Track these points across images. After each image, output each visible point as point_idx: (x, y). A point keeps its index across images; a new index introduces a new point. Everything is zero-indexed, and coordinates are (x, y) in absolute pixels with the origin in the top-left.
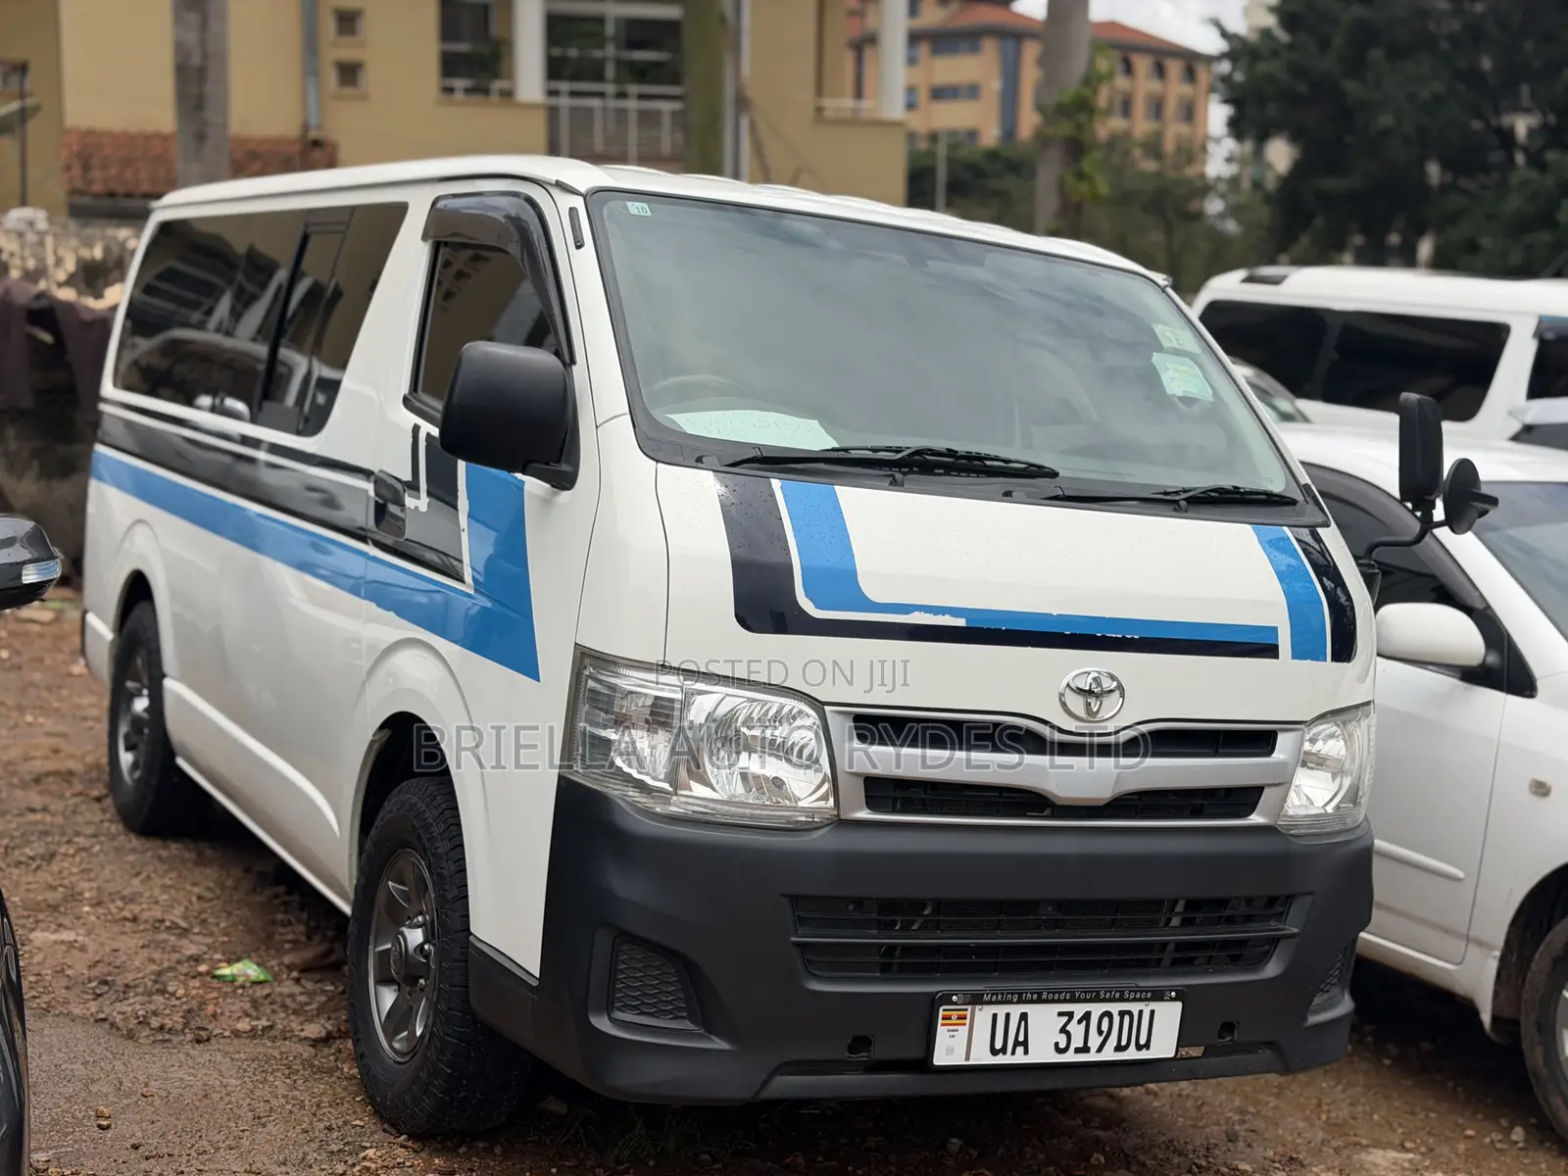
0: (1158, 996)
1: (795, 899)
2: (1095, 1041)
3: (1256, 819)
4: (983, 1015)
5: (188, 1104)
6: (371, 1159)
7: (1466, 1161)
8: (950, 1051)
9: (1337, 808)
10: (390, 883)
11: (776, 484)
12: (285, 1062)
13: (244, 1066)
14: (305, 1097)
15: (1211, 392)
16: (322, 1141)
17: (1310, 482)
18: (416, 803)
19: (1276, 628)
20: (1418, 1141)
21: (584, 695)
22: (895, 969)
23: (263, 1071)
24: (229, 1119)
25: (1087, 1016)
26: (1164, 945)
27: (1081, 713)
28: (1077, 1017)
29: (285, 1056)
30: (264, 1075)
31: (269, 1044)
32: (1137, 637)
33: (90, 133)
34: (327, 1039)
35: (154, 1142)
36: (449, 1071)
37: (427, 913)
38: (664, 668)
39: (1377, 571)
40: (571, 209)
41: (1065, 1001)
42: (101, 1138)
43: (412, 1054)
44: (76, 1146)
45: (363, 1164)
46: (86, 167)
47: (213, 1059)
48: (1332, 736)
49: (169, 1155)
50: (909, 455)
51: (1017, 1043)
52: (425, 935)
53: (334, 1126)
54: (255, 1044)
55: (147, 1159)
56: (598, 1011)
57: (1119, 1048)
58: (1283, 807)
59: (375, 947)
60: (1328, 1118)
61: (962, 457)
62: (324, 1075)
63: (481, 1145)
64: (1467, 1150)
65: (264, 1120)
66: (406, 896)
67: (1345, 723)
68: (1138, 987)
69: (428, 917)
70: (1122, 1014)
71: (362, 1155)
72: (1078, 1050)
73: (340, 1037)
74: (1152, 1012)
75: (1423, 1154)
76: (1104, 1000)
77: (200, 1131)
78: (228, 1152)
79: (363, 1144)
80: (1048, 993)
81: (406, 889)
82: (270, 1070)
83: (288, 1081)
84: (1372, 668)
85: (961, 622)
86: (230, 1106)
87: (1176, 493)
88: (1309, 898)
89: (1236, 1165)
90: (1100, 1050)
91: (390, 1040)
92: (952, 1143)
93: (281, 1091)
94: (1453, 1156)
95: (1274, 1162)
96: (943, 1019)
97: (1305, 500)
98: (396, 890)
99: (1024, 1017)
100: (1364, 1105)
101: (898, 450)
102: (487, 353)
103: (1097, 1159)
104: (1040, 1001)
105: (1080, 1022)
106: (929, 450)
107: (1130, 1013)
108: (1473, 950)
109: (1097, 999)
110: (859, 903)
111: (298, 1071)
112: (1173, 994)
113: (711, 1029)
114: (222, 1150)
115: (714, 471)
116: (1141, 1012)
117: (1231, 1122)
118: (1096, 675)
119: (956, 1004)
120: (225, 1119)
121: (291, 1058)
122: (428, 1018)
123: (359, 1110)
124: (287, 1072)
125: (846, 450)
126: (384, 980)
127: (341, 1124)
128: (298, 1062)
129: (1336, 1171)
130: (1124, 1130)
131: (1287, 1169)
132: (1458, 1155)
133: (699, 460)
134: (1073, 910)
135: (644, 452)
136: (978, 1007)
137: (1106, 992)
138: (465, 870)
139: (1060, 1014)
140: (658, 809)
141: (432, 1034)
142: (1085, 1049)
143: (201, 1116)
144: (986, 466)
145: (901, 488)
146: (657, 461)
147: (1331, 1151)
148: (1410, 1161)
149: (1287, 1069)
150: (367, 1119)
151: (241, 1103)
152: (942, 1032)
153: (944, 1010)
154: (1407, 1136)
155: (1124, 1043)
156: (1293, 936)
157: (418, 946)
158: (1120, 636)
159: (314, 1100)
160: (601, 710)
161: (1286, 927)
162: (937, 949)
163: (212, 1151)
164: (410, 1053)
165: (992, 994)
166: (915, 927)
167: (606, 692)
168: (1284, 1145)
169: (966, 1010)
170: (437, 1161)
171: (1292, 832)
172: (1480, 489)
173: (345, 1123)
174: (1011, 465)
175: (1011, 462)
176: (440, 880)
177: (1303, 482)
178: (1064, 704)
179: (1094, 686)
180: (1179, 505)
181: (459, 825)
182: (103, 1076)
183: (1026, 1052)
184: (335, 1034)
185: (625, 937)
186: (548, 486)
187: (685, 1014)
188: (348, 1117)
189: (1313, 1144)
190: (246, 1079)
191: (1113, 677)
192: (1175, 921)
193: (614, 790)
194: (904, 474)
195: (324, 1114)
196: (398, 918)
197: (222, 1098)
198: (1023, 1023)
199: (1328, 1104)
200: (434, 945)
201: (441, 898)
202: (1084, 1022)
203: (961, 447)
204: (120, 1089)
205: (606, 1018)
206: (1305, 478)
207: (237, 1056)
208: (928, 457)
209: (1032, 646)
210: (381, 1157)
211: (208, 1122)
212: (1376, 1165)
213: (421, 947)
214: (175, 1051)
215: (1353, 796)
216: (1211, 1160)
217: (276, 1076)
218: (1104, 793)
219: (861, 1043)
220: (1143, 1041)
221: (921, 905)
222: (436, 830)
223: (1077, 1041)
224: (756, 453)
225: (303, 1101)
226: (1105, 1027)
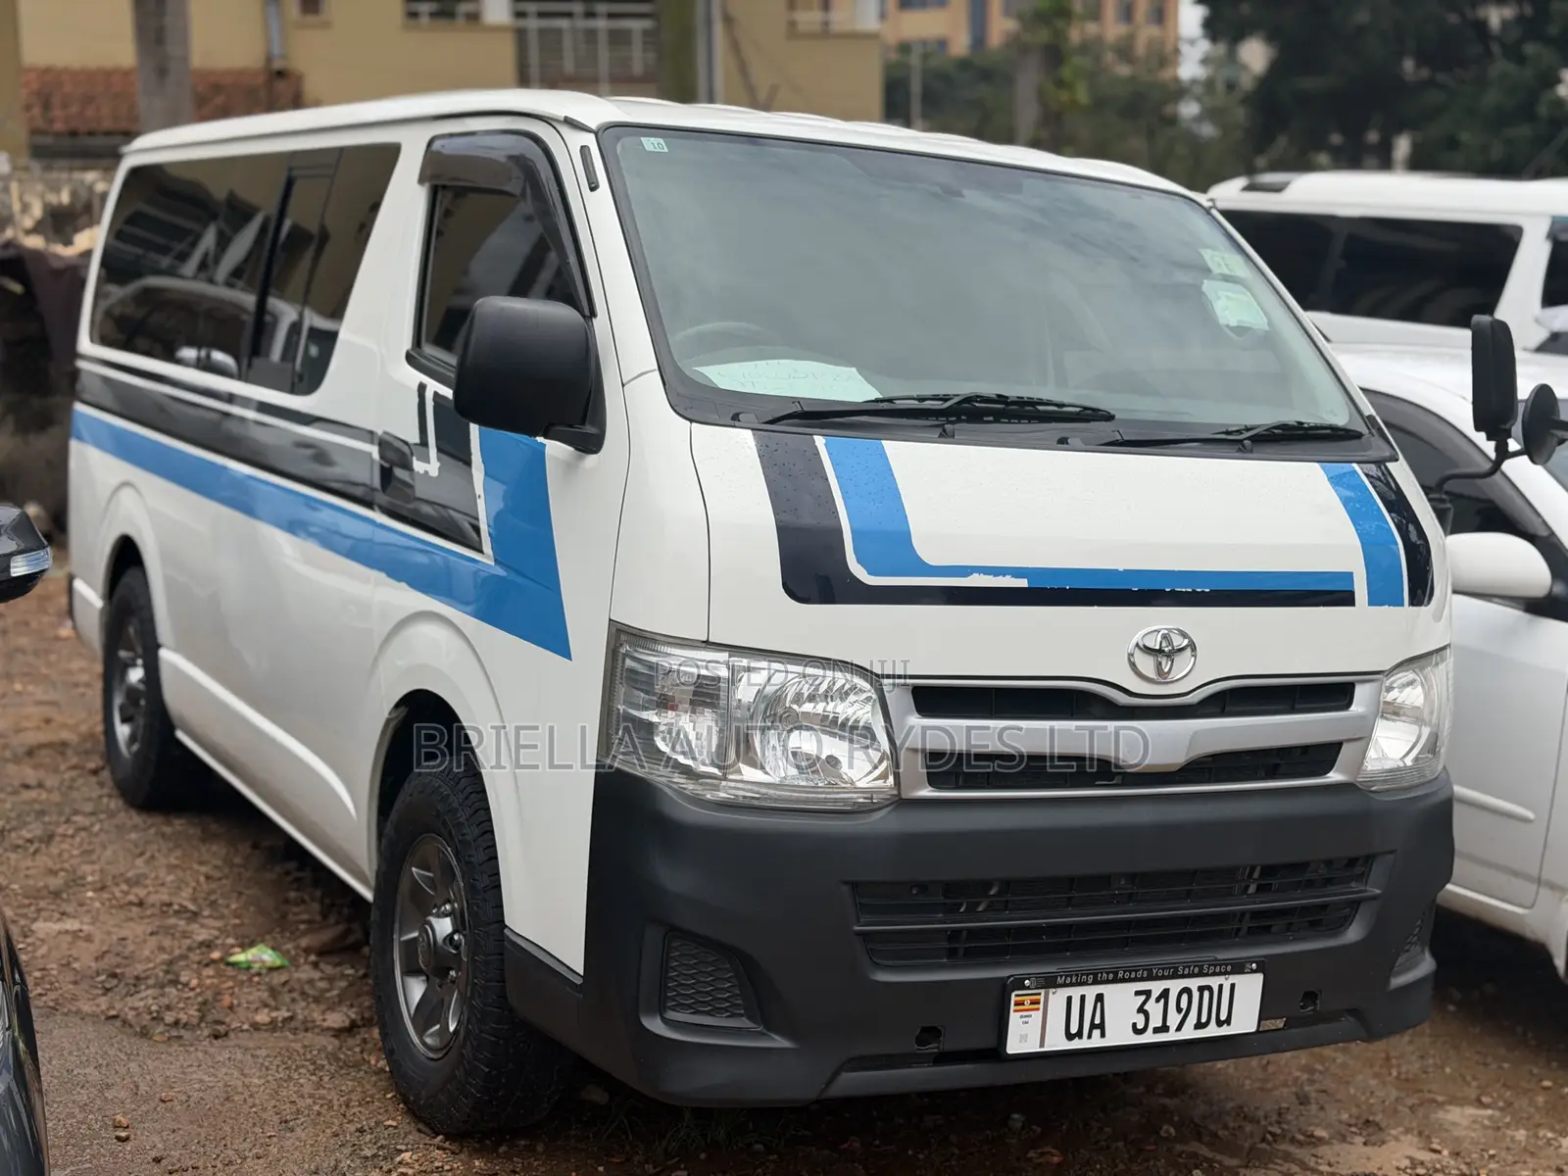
0: (1238, 968)
1: (855, 886)
2: (1174, 1019)
3: (1334, 776)
4: (1057, 998)
5: (210, 1108)
6: (407, 1164)
7: (1547, 1114)
8: (1024, 1038)
9: (1416, 759)
10: (414, 869)
11: (820, 441)
12: (309, 1056)
13: (267, 1064)
14: (333, 1095)
15: (1265, 320)
16: (354, 1145)
17: (1374, 413)
18: (440, 786)
19: (1351, 574)
20: (1495, 1095)
21: (622, 674)
22: (961, 952)
23: (286, 1068)
24: (254, 1124)
25: (1165, 994)
26: (1243, 913)
27: (1151, 673)
28: (1155, 994)
29: (309, 1049)
30: (288, 1072)
31: (291, 1037)
32: (1208, 590)
33: (47, 71)
34: (351, 1029)
35: (176, 1154)
36: (487, 1070)
37: (456, 901)
38: (708, 644)
39: (1449, 505)
40: (582, 147)
41: (1142, 979)
42: (121, 1151)
43: (444, 1052)
44: (95, 1161)
45: (400, 1170)
46: (46, 106)
47: (233, 1057)
48: (1411, 683)
49: (193, 1168)
50: (957, 403)
51: (1093, 1026)
52: (454, 924)
53: (366, 1128)
54: (275, 1037)
55: (170, 1173)
56: (651, 1012)
57: (1199, 1025)
58: (1362, 763)
59: (400, 936)
60: (1399, 1073)
61: (1013, 403)
62: (351, 1070)
63: (523, 1143)
64: (1546, 1102)
65: (291, 1123)
66: (432, 883)
67: (1422, 669)
68: (1216, 960)
69: (456, 905)
70: (1201, 989)
71: (398, 1159)
72: (1156, 1030)
73: (364, 1026)
74: (1233, 986)
75: (1501, 1109)
76: (1183, 976)
77: (224, 1138)
78: (256, 1161)
79: (399, 1147)
80: (1125, 972)
81: (431, 875)
82: (294, 1067)
83: (314, 1078)
84: (1447, 607)
85: (1023, 583)
86: (254, 1109)
87: (1239, 432)
88: (1391, 857)
89: (1313, 1132)
90: (1179, 1028)
91: (421, 1034)
92: (1014, 1119)
93: (307, 1089)
94: (1532, 1110)
95: (1350, 1126)
96: (1016, 1005)
97: (1370, 433)
98: (418, 874)
99: (1100, 998)
100: (1434, 1057)
101: (945, 399)
102: (502, 309)
103: (1167, 1132)
104: (1116, 980)
105: (1158, 1000)
106: (978, 396)
107: (1210, 988)
108: (1544, 892)
109: (1175, 976)
110: (923, 887)
111: (323, 1066)
112: (1254, 965)
113: (770, 1025)
114: (249, 1160)
115: (752, 429)
116: (1221, 987)
117: (1299, 1082)
118: (1166, 632)
119: (1028, 988)
120: (250, 1125)
121: (315, 1052)
122: (462, 1013)
123: (390, 1108)
124: (311, 1068)
125: (890, 400)
126: (411, 970)
127: (372, 1124)
128: (323, 1056)
129: (1415, 1132)
130: (1191, 1096)
131: (1364, 1133)
132: (1537, 1109)
133: (735, 417)
134: (1146, 884)
135: (675, 411)
136: (1051, 991)
137: (1184, 967)
138: (496, 858)
139: (1138, 993)
140: (708, 796)
141: (468, 1032)
142: (1164, 1028)
143: (225, 1122)
144: (1039, 411)
145: (951, 440)
146: (691, 421)
147: (1407, 1110)
148: (1490, 1118)
149: (1371, 1036)
150: (399, 1118)
151: (265, 1106)
152: (1014, 1018)
153: (1016, 995)
154: (1483, 1089)
155: (1204, 1020)
156: (1374, 898)
157: (448, 936)
158: (1190, 590)
159: (342, 1099)
160: (642, 690)
161: (1368, 888)
162: (1008, 930)
163: (239, 1161)
164: (442, 1049)
165: (1066, 976)
166: (980, 909)
167: (646, 672)
168: (1358, 1106)
169: (1040, 994)
170: (477, 1163)
171: (1373, 789)
172: (1559, 416)
173: (377, 1123)
174: (1065, 409)
175: (1064, 405)
176: (468, 868)
177: (1366, 414)
178: (1133, 665)
179: (1164, 644)
180: (1243, 446)
181: (487, 809)
182: (118, 1080)
183: (1103, 1035)
184: (360, 1023)
185: (674, 932)
186: (571, 449)
187: (742, 1012)
188: (380, 1117)
189: (1387, 1103)
190: (270, 1078)
191: (1184, 635)
192: (1252, 889)
193: (658, 775)
194: (952, 423)
195: (354, 1114)
196: (424, 907)
197: (245, 1100)
198: (1099, 1004)
199: (1397, 1058)
200: (464, 936)
201: (471, 889)
202: (1163, 1000)
203: (1013, 391)
204: (136, 1094)
205: (659, 1018)
206: (1369, 410)
207: (258, 1052)
208: (977, 405)
209: (1099, 605)
210: (417, 1161)
211: (232, 1128)
212: (1454, 1124)
213: (450, 937)
214: (192, 1049)
215: (1432, 747)
216: (1285, 1126)
217: (300, 1074)
218: (1178, 757)
219: (930, 1033)
220: (1223, 1017)
221: (988, 885)
222: (463, 816)
223: (1156, 1021)
224: (797, 408)
225: (331, 1101)
226: (1184, 1005)
